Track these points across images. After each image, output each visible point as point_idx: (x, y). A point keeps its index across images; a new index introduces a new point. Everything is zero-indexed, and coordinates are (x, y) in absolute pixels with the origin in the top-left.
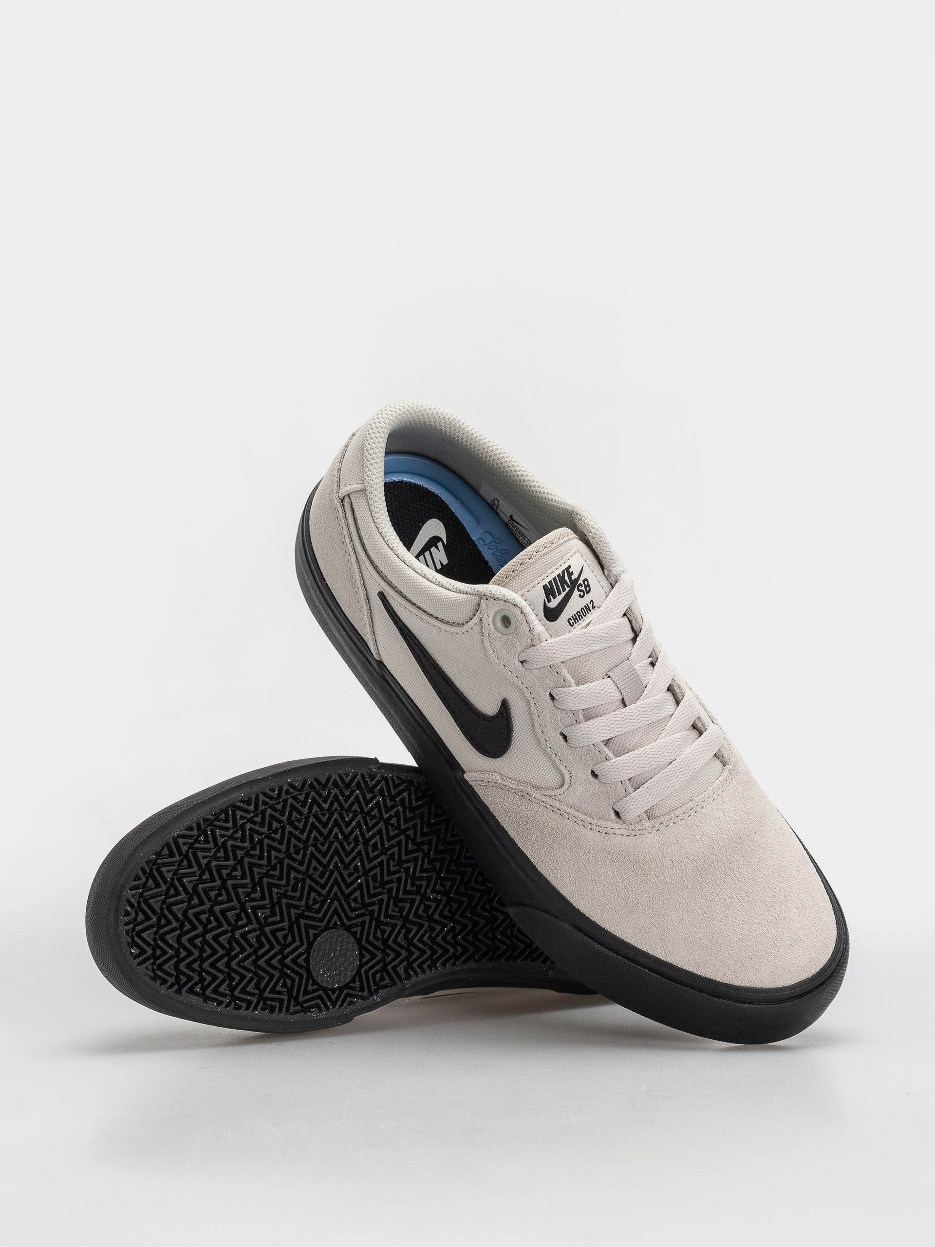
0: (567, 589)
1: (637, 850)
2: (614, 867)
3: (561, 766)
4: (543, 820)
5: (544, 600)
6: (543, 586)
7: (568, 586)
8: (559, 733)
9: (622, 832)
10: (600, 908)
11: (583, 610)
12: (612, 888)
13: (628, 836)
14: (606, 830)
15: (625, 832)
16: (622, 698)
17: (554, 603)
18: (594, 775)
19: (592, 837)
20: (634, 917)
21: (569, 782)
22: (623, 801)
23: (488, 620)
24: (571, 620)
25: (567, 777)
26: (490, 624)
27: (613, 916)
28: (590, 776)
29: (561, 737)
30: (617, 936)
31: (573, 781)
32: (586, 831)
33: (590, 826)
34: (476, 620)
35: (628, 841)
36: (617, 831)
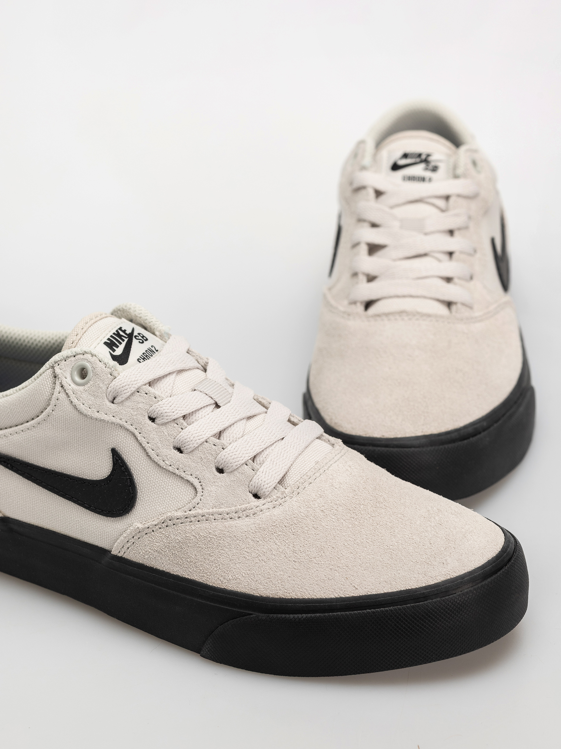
0: (126, 340)
1: (288, 515)
2: (274, 539)
3: (187, 476)
4: (194, 534)
5: (110, 352)
6: (104, 343)
7: (126, 338)
8: (172, 448)
9: (266, 506)
10: (279, 581)
11: (147, 352)
12: (281, 559)
13: (274, 507)
14: (252, 512)
15: (270, 505)
16: (214, 402)
17: (119, 351)
18: (221, 471)
19: (243, 524)
20: (313, 572)
21: (200, 488)
22: (255, 478)
23: (67, 382)
24: (140, 360)
25: (196, 483)
26: (71, 384)
27: (294, 582)
28: (218, 474)
29: (176, 452)
30: (306, 598)
31: (203, 484)
32: (235, 522)
33: (236, 515)
34: (58, 388)
35: (276, 511)
36: (262, 507)
